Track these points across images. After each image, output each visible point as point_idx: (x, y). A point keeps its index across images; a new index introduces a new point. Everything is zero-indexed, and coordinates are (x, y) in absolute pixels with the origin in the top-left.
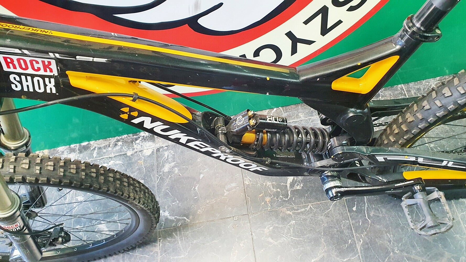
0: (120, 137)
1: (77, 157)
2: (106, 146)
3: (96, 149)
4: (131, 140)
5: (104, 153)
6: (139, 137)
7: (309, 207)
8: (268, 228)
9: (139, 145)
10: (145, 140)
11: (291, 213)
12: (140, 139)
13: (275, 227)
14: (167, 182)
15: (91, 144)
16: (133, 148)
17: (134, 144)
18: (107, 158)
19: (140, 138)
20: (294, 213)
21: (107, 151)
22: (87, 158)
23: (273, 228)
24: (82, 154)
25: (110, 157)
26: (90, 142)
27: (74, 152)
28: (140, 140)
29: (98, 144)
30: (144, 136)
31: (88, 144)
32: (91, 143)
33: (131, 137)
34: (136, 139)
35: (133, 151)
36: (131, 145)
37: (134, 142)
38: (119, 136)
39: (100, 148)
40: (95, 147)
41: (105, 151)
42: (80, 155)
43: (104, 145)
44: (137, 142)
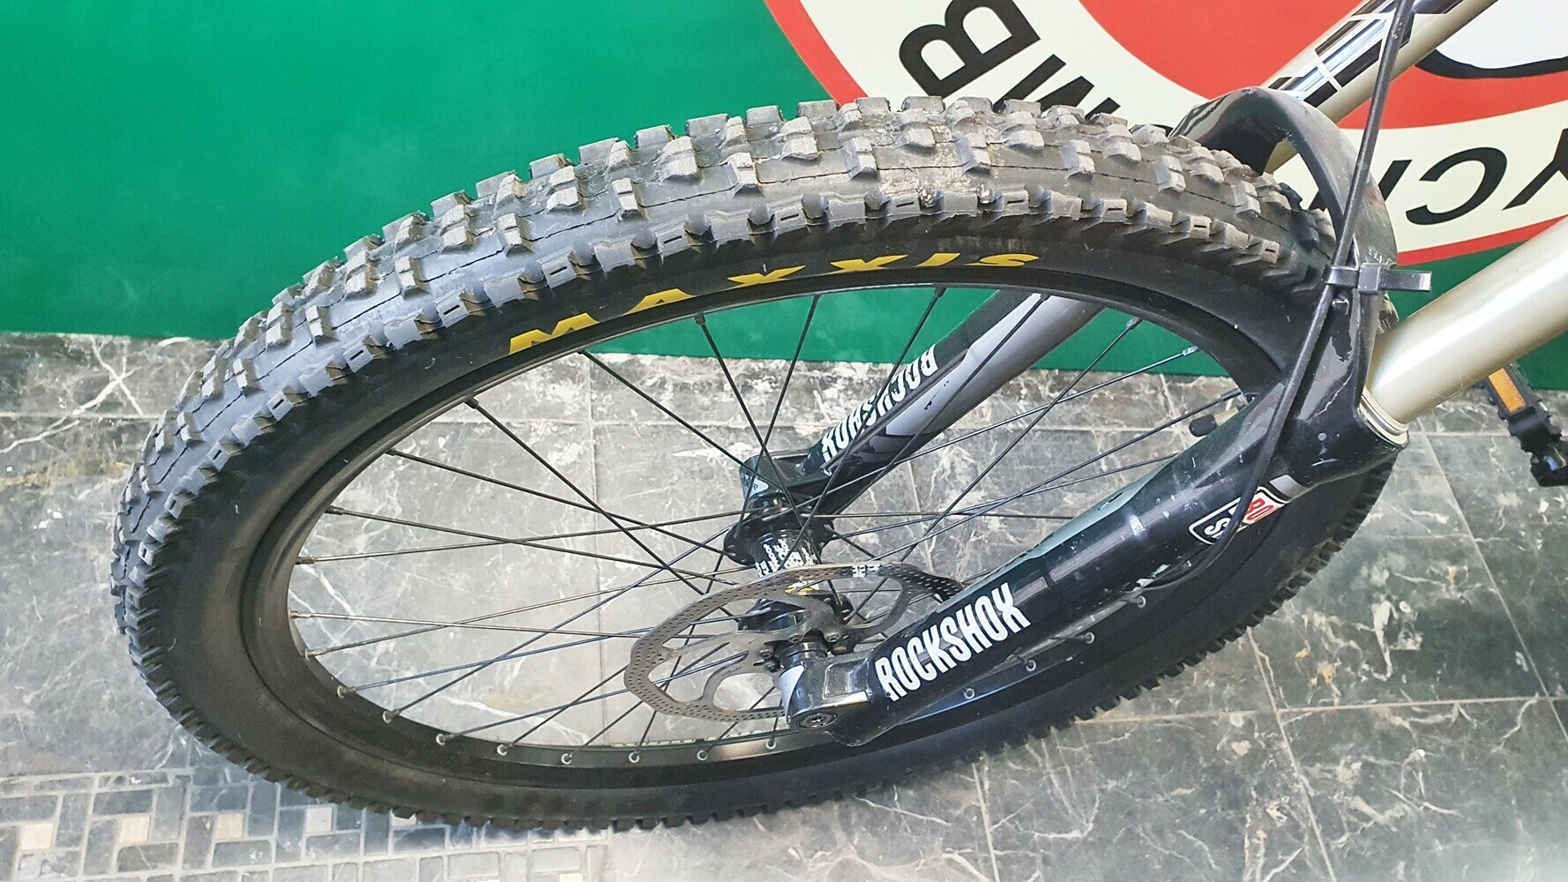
0: (761, 365)
1: (587, 399)
2: (710, 384)
3: (669, 387)
4: (804, 381)
5: (706, 408)
6: (834, 380)
7: (1455, 710)
8: (1348, 766)
9: (839, 405)
10: (857, 392)
11: (1407, 725)
12: (839, 385)
13: (1366, 765)
14: (968, 557)
15: (643, 366)
16: (816, 411)
17: (819, 399)
18: (718, 428)
19: (839, 381)
20: (1414, 725)
21: (714, 403)
22: (634, 413)
23: (1362, 767)
24: (610, 396)
25: (731, 426)
26: (639, 356)
27: (572, 378)
28: (840, 391)
29: (674, 372)
30: (850, 379)
31: (630, 362)
32: (642, 362)
33: (803, 373)
34: (824, 385)
35: (817, 423)
36: (805, 398)
37: (815, 392)
38: (755, 359)
39: (684, 387)
40: (663, 382)
41: (705, 400)
42: (599, 394)
43: (698, 378)
44: (830, 393)
